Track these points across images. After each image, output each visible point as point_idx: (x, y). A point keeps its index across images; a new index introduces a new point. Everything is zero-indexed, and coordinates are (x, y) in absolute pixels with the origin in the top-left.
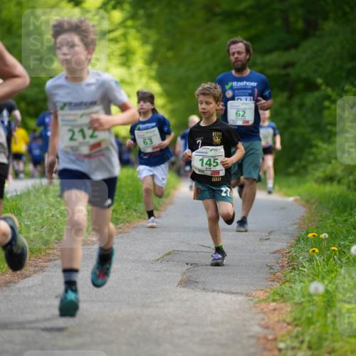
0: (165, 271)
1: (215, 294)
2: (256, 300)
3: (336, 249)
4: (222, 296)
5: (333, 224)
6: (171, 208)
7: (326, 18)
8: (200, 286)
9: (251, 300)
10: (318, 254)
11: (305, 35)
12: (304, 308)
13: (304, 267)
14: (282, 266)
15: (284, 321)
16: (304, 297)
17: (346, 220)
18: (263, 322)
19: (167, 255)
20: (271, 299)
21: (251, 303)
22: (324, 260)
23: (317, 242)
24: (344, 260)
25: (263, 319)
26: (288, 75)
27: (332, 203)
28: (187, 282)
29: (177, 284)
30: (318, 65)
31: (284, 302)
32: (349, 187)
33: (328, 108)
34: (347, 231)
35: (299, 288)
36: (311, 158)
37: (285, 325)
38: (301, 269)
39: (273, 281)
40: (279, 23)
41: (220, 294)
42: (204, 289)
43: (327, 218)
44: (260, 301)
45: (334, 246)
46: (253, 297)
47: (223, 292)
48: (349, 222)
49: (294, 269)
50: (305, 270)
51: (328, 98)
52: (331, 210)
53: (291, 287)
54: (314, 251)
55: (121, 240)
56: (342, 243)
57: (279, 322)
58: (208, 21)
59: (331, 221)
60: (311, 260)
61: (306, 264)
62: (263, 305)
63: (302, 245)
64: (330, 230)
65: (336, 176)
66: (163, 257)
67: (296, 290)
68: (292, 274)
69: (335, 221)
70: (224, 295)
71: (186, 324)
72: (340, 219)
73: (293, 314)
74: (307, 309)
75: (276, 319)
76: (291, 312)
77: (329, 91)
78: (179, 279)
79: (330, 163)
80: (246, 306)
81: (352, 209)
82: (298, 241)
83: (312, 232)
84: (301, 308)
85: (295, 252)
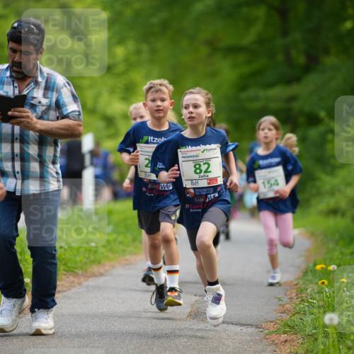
2: (267, 331)
4: (232, 328)
5: (340, 256)
9: (262, 332)
10: (327, 286)
11: (307, 69)
12: (316, 339)
13: (314, 299)
14: (291, 298)
16: (315, 329)
20: (282, 331)
21: (262, 335)
23: (326, 274)
27: (337, 236)
28: (197, 314)
29: (186, 315)
30: (321, 99)
31: (295, 334)
33: (331, 141)
35: (309, 319)
36: (314, 191)
38: (310, 300)
39: (283, 313)
41: (231, 325)
44: (271, 333)
46: (264, 328)
47: (233, 323)
49: (302, 300)
50: (315, 301)
51: (330, 131)
52: (337, 243)
53: (301, 319)
54: (323, 283)
59: (338, 253)
60: (320, 292)
61: (316, 296)
62: (274, 337)
63: (310, 277)
64: (337, 262)
65: (339, 209)
67: (307, 321)
68: (302, 306)
69: (342, 253)
70: (234, 326)
72: (347, 251)
73: (305, 346)
74: (319, 341)
75: (288, 351)
76: (302, 344)
78: (188, 310)
79: (333, 195)
80: (257, 338)
82: (305, 273)
83: (320, 264)
84: (313, 339)
85: (304, 284)
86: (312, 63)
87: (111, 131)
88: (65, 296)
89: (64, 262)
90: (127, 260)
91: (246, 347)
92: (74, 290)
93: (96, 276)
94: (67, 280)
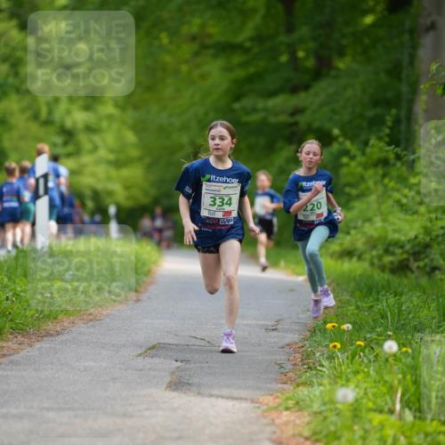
0: (149, 369)
1: (213, 399)
2: (265, 407)
3: (362, 344)
4: (221, 402)
5: (355, 311)
6: (152, 288)
7: (341, 54)
8: (194, 389)
9: (259, 408)
10: (339, 350)
11: (317, 74)
12: (325, 418)
13: (323, 366)
14: (295, 365)
15: (301, 435)
16: (324, 404)
17: (371, 307)
18: (274, 437)
19: (150, 349)
20: (284, 406)
21: (259, 411)
22: (347, 358)
23: (338, 334)
24: (372, 357)
25: (274, 433)
26: (296, 124)
27: (352, 285)
28: (178, 384)
29: (165, 386)
30: (334, 112)
31: (299, 410)
32: (372, 264)
33: (347, 165)
34: (374, 320)
35: (317, 393)
37: (302, 440)
38: (319, 368)
39: (285, 383)
40: (284, 58)
41: (220, 400)
42: (199, 393)
43: (348, 303)
44: (270, 409)
45: (359, 340)
46: (261, 403)
47: (222, 397)
48: (375, 309)
49: (309, 368)
50: (324, 369)
51: (346, 153)
52: (352, 294)
54: (335, 346)
55: (92, 330)
56: (368, 336)
57: (294, 435)
58: (196, 54)
59: (353, 308)
60: (331, 358)
61: (325, 363)
62: (274, 414)
63: (318, 337)
64: (352, 320)
65: (355, 250)
66: (145, 352)
67: (315, 395)
68: (308, 374)
69: (358, 307)
70: (224, 400)
71: (179, 438)
72: (365, 305)
73: (312, 426)
74: (329, 420)
75: (291, 432)
76: (308, 424)
77: (348, 144)
78: (168, 379)
79: (348, 233)
80: (253, 415)
81: (378, 293)
82: (313, 332)
83: (331, 322)
84: (322, 418)
85: (310, 346)
86: (323, 67)
88: (11, 362)
89: (10, 317)
90: (90, 314)
92: (23, 353)
93: (52, 335)
94: (15, 340)
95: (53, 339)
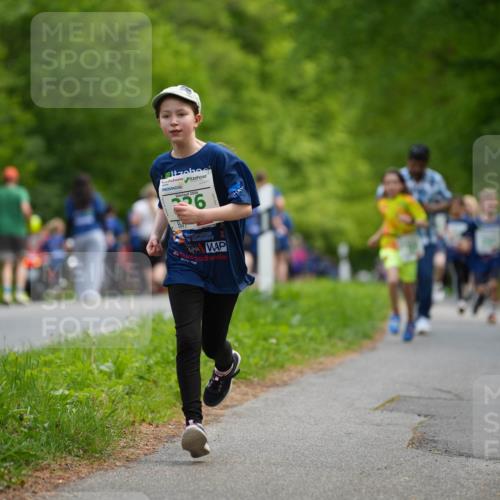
0: (389, 424)
1: (463, 458)
4: (473, 462)
8: (440, 447)
19: (388, 402)
28: (421, 442)
29: (407, 443)
41: (471, 459)
42: (446, 452)
47: (474, 456)
55: (323, 380)
66: (383, 405)
70: (477, 460)
78: (409, 436)
87: (297, 181)
88: (234, 414)
90: (321, 363)
91: (494, 490)
92: (247, 405)
93: (278, 386)
95: (280, 389)
